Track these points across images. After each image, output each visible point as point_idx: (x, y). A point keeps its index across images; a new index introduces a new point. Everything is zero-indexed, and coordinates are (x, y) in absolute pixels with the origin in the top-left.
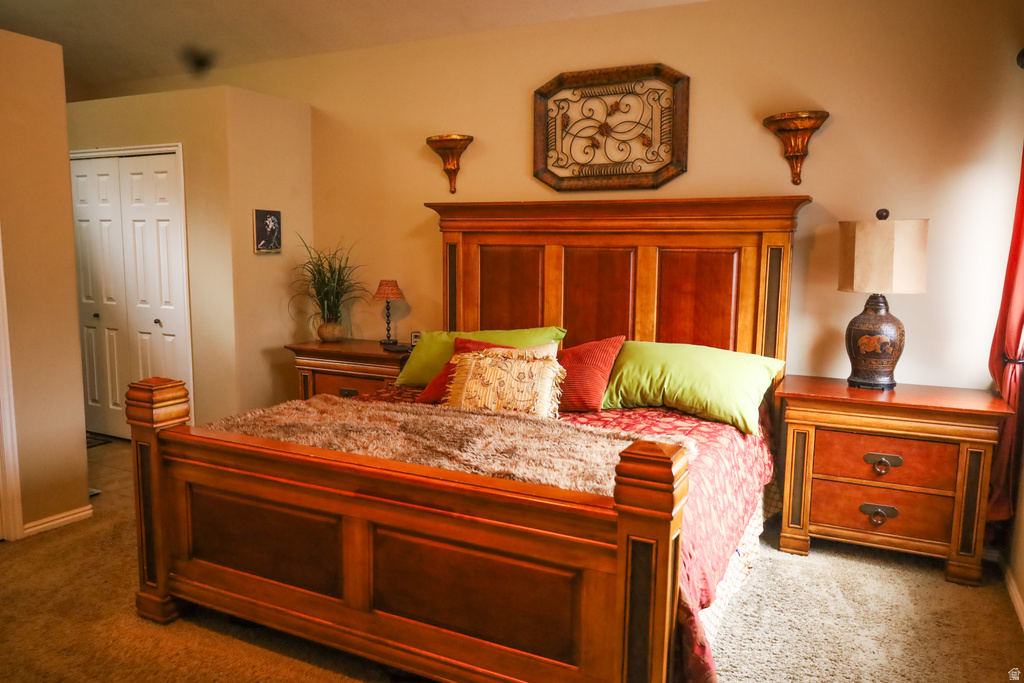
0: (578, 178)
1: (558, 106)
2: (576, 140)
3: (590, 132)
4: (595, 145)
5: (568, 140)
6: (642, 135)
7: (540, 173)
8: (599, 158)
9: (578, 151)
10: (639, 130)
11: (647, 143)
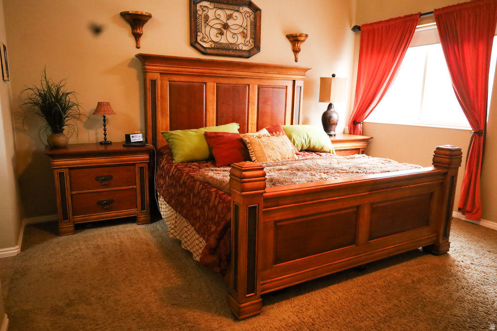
0: (214, 48)
1: (203, 9)
2: (212, 29)
3: (219, 26)
4: (222, 34)
5: (208, 28)
6: (243, 32)
7: (194, 43)
8: (223, 40)
9: (213, 35)
10: (241, 30)
11: (245, 36)
